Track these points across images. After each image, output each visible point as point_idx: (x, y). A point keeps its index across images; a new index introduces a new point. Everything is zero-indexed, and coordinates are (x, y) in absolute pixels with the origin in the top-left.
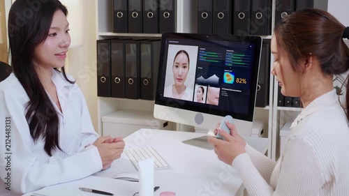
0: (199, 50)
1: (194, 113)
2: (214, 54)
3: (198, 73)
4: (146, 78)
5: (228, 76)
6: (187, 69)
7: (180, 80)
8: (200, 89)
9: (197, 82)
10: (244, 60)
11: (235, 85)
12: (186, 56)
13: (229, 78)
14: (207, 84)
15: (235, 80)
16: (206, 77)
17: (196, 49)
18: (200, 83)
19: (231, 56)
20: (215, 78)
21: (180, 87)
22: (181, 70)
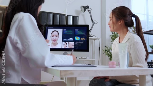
1: (63, 52)
2: (70, 31)
3: (63, 38)
6: (58, 37)
7: (55, 41)
8: (65, 43)
9: (63, 41)
10: (83, 32)
11: (80, 41)
13: (77, 38)
14: (68, 41)
15: (80, 39)
16: (67, 39)
17: (62, 30)
18: (64, 41)
19: (77, 31)
20: (71, 39)
21: (55, 43)
22: (55, 37)
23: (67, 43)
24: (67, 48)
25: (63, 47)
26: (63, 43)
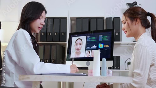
0: (87, 37)
1: (86, 62)
2: (94, 38)
3: (87, 46)
4: (53, 59)
5: (100, 45)
7: (78, 50)
8: (88, 52)
9: (86, 49)
10: (107, 38)
11: (104, 48)
12: (81, 40)
13: (101, 46)
14: (91, 50)
15: (104, 46)
16: (90, 47)
17: (85, 37)
18: (88, 50)
19: (101, 38)
20: (95, 47)
21: (78, 52)
22: (78, 46)
23: (90, 51)
24: (90, 57)
25: (86, 57)
26: (86, 51)
